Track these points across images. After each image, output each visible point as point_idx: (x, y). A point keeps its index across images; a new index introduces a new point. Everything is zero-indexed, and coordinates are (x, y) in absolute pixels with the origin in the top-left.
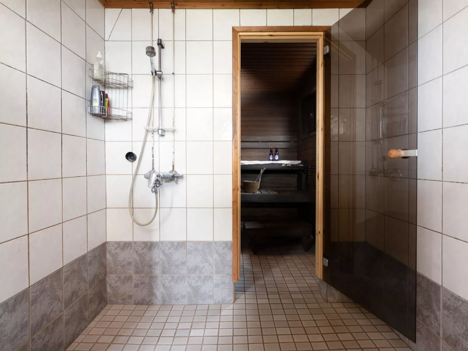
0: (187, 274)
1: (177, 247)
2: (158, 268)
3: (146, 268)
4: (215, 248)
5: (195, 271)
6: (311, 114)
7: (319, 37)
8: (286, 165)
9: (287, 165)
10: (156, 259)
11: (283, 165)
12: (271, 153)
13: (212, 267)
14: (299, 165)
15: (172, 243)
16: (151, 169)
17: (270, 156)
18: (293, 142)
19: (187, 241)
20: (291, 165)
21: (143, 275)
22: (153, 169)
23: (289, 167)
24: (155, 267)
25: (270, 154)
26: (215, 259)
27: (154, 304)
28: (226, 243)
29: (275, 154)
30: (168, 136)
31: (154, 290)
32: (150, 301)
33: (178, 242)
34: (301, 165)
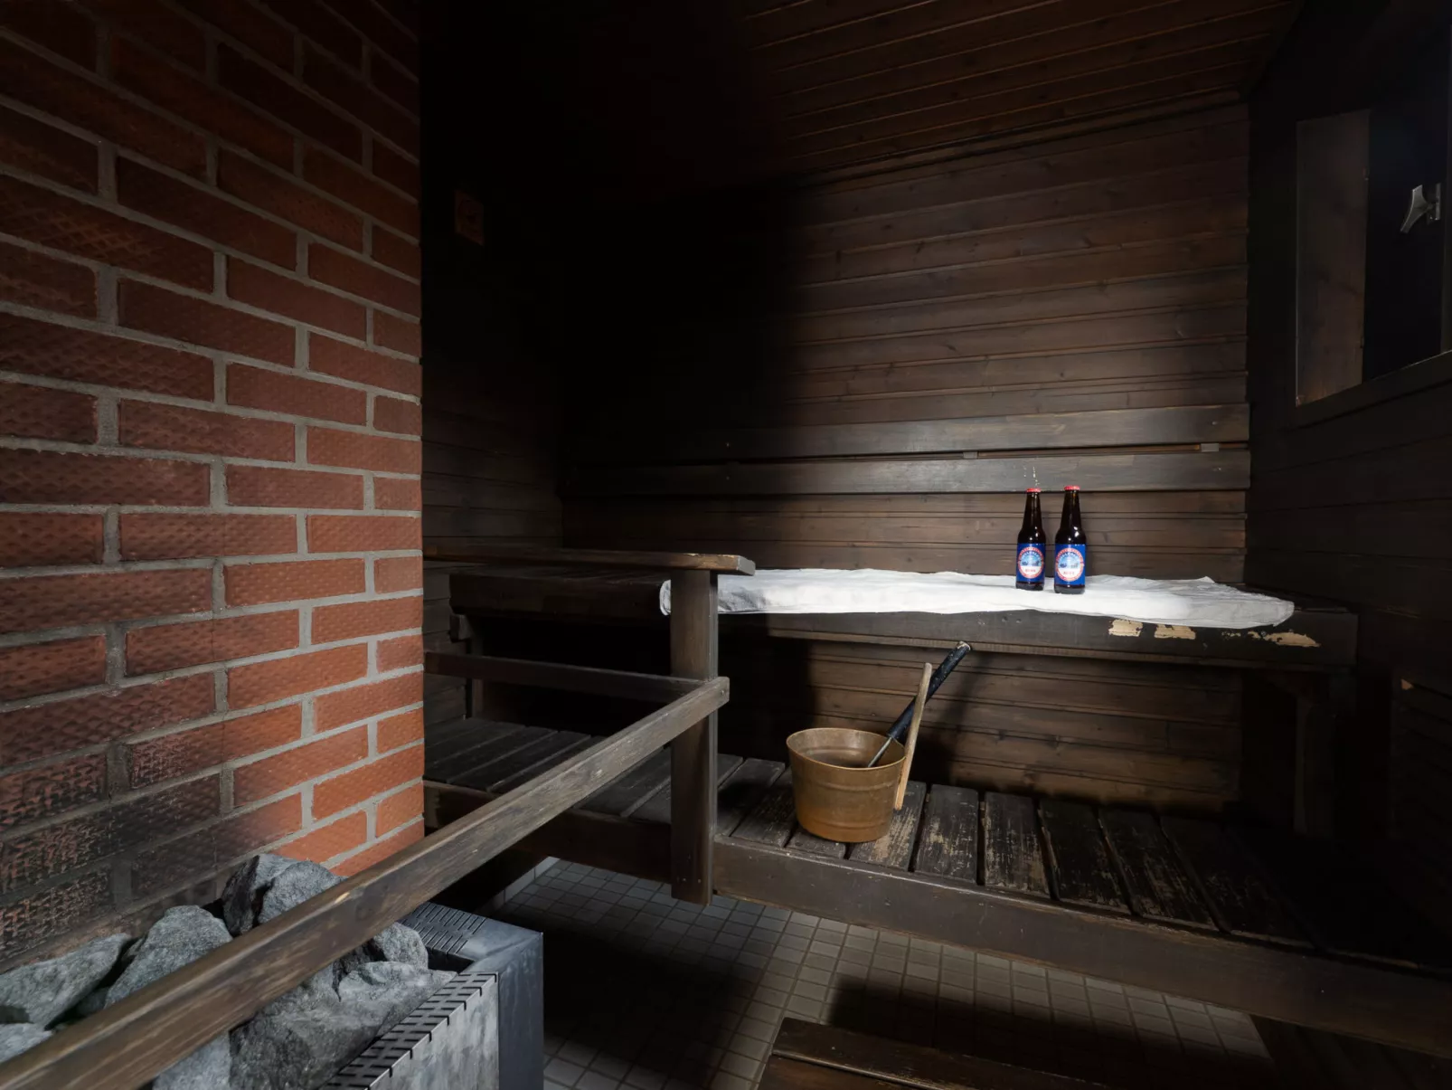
6: (1417, 192)
8: (1149, 628)
9: (1159, 634)
11: (1117, 630)
12: (1031, 531)
14: (1274, 637)
17: (1019, 550)
18: (1214, 448)
20: (1192, 636)
23: (1175, 645)
25: (1023, 540)
29: (1062, 540)
34: (1291, 638)
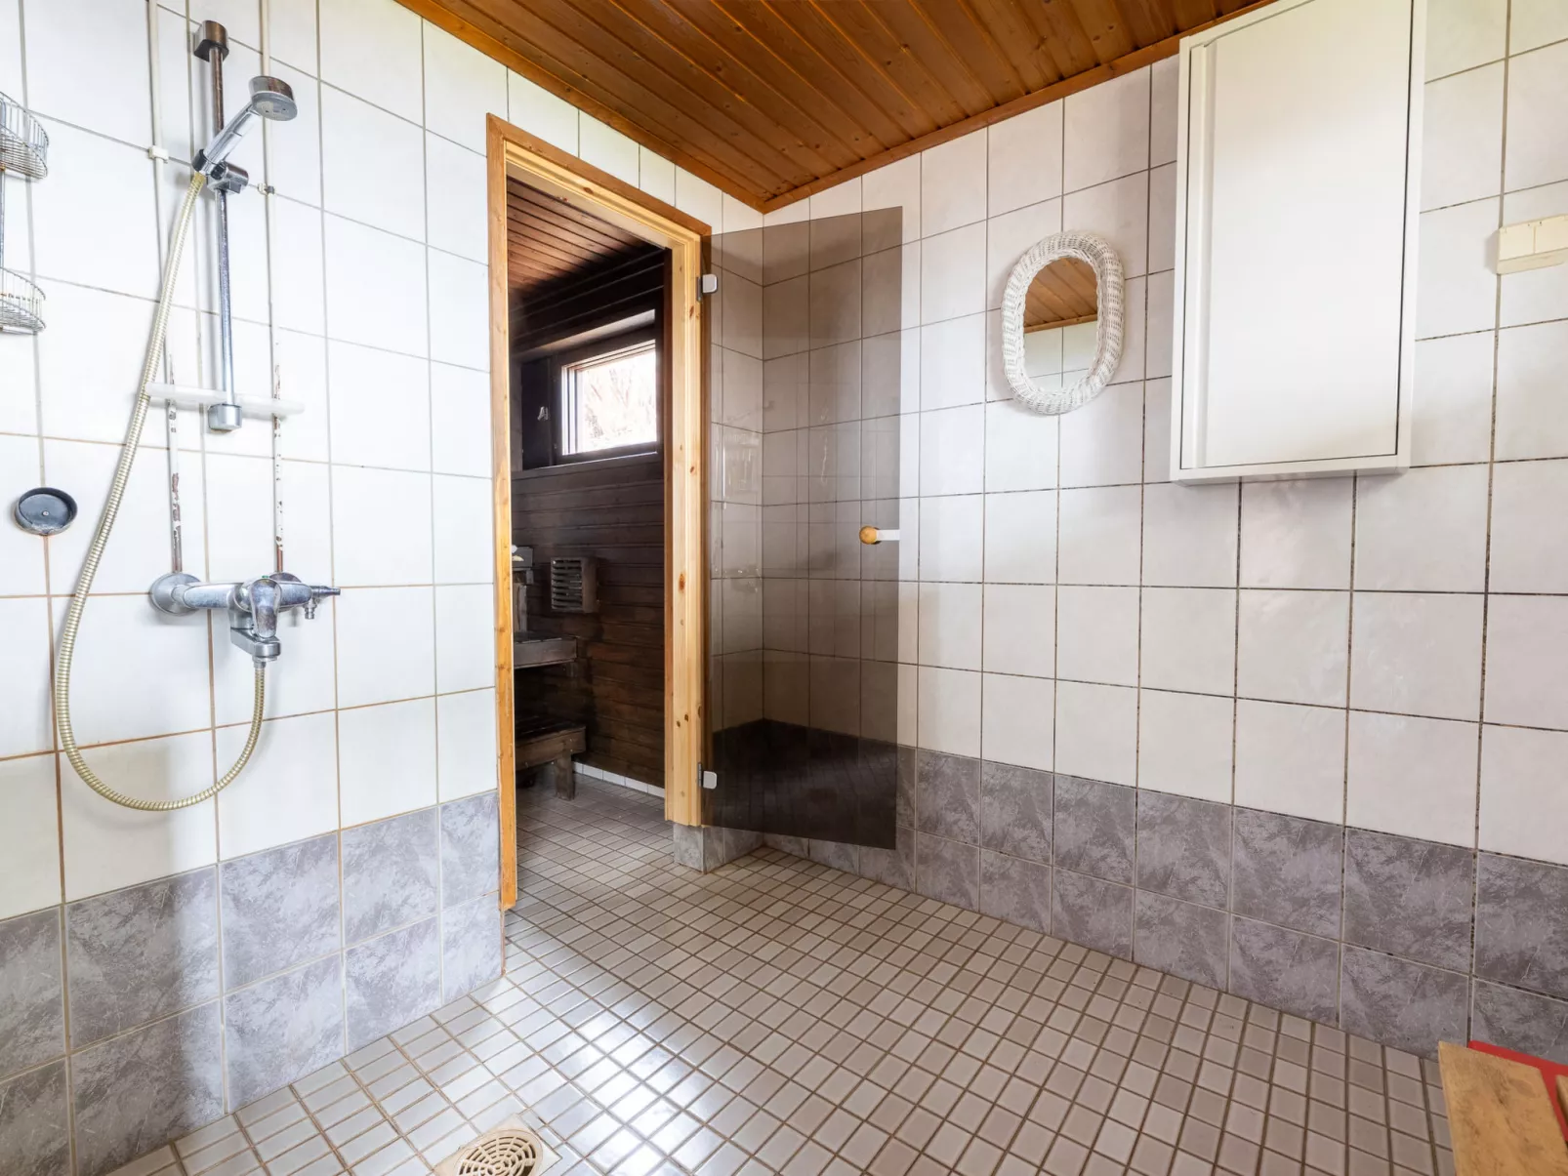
0: (342, 949)
1: (300, 866)
2: (214, 973)
3: (151, 996)
4: (443, 825)
5: (375, 926)
6: (542, 408)
7: (686, 240)
10: (198, 940)
13: (435, 889)
15: (279, 854)
16: (168, 568)
19: (339, 831)
21: (131, 1031)
22: (177, 567)
24: (198, 975)
26: (444, 862)
27: (197, 1124)
28: (477, 800)
30: (252, 435)
31: (192, 1069)
32: (174, 1123)
33: (305, 844)
